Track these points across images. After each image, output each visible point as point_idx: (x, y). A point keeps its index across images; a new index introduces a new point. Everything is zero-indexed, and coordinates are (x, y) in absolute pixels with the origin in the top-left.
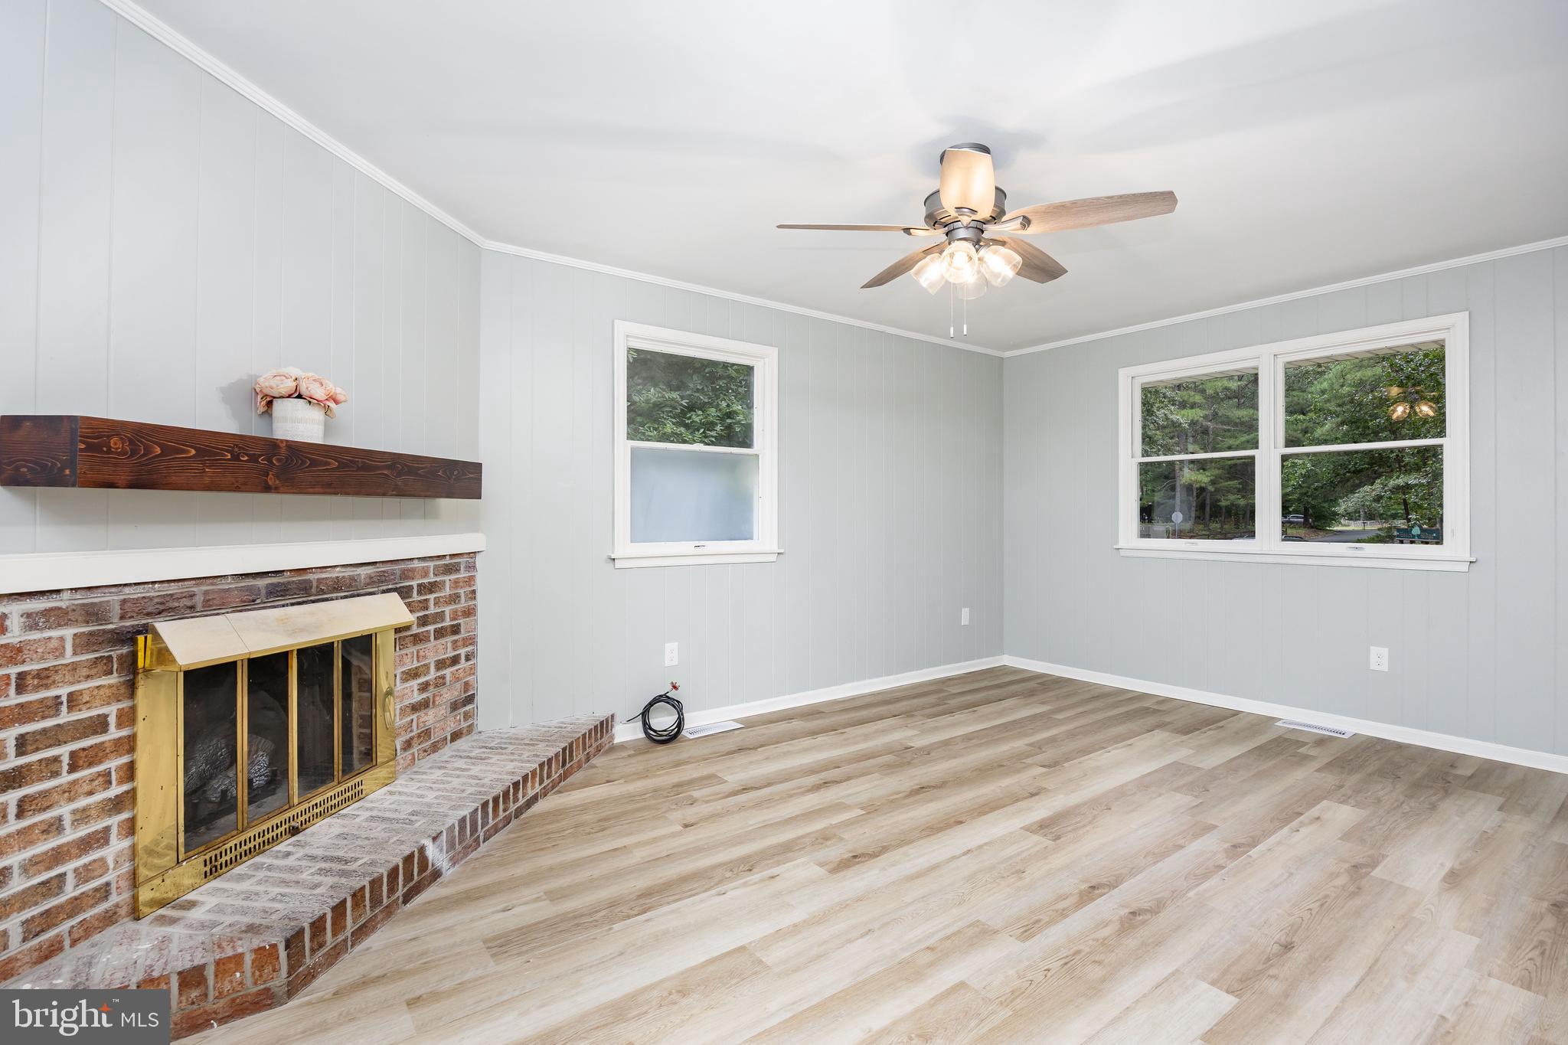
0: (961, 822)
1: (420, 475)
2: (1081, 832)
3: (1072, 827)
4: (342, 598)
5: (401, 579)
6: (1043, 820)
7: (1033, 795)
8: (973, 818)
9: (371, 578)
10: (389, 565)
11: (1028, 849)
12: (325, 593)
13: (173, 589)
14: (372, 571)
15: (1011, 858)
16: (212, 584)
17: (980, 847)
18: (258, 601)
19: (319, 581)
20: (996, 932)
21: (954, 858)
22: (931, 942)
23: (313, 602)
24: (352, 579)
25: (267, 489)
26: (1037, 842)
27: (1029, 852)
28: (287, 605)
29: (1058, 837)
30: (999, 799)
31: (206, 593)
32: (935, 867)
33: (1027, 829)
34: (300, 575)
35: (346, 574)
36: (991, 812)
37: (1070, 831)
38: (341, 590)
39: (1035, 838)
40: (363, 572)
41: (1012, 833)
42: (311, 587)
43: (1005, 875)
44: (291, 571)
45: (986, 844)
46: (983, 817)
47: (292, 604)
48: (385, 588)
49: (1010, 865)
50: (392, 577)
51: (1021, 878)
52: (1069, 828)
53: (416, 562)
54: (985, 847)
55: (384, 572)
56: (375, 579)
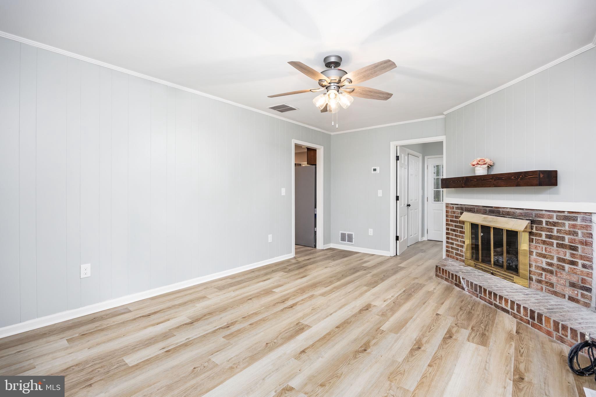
0: (337, 327)
1: (503, 180)
2: (287, 328)
3: (290, 330)
4: (510, 218)
5: (535, 217)
6: (302, 333)
7: (303, 352)
8: (333, 330)
9: (521, 214)
10: (530, 210)
11: (310, 318)
12: (504, 215)
13: (472, 207)
14: (522, 212)
15: (316, 314)
16: (478, 207)
17: (327, 316)
18: (487, 213)
19: (502, 211)
20: (320, 295)
21: (335, 312)
22: (334, 292)
23: (501, 217)
24: (514, 212)
25: (462, 187)
26: (305, 322)
27: (310, 316)
28: (494, 216)
29: (297, 324)
30: (321, 346)
31: (477, 209)
32: (340, 308)
33: (309, 327)
34: (497, 209)
35: (511, 211)
36: (324, 336)
37: (292, 327)
38: (510, 215)
39: (306, 323)
40: (518, 211)
41: (316, 324)
42: (500, 213)
43: (318, 308)
44: (494, 207)
45: (325, 318)
46: (328, 331)
47: (495, 216)
48: (528, 218)
49: (316, 311)
50: (532, 215)
51: (313, 308)
52: (292, 329)
53: (544, 211)
54: (325, 317)
55: (528, 213)
56: (523, 214)
